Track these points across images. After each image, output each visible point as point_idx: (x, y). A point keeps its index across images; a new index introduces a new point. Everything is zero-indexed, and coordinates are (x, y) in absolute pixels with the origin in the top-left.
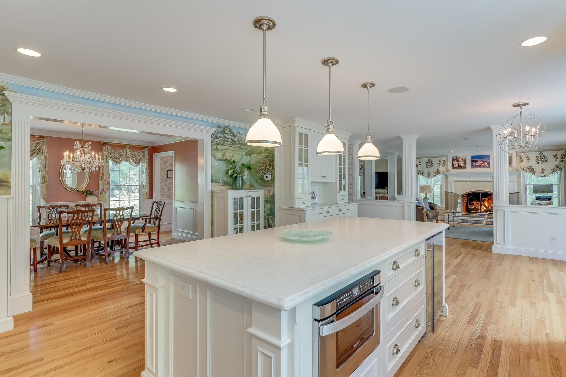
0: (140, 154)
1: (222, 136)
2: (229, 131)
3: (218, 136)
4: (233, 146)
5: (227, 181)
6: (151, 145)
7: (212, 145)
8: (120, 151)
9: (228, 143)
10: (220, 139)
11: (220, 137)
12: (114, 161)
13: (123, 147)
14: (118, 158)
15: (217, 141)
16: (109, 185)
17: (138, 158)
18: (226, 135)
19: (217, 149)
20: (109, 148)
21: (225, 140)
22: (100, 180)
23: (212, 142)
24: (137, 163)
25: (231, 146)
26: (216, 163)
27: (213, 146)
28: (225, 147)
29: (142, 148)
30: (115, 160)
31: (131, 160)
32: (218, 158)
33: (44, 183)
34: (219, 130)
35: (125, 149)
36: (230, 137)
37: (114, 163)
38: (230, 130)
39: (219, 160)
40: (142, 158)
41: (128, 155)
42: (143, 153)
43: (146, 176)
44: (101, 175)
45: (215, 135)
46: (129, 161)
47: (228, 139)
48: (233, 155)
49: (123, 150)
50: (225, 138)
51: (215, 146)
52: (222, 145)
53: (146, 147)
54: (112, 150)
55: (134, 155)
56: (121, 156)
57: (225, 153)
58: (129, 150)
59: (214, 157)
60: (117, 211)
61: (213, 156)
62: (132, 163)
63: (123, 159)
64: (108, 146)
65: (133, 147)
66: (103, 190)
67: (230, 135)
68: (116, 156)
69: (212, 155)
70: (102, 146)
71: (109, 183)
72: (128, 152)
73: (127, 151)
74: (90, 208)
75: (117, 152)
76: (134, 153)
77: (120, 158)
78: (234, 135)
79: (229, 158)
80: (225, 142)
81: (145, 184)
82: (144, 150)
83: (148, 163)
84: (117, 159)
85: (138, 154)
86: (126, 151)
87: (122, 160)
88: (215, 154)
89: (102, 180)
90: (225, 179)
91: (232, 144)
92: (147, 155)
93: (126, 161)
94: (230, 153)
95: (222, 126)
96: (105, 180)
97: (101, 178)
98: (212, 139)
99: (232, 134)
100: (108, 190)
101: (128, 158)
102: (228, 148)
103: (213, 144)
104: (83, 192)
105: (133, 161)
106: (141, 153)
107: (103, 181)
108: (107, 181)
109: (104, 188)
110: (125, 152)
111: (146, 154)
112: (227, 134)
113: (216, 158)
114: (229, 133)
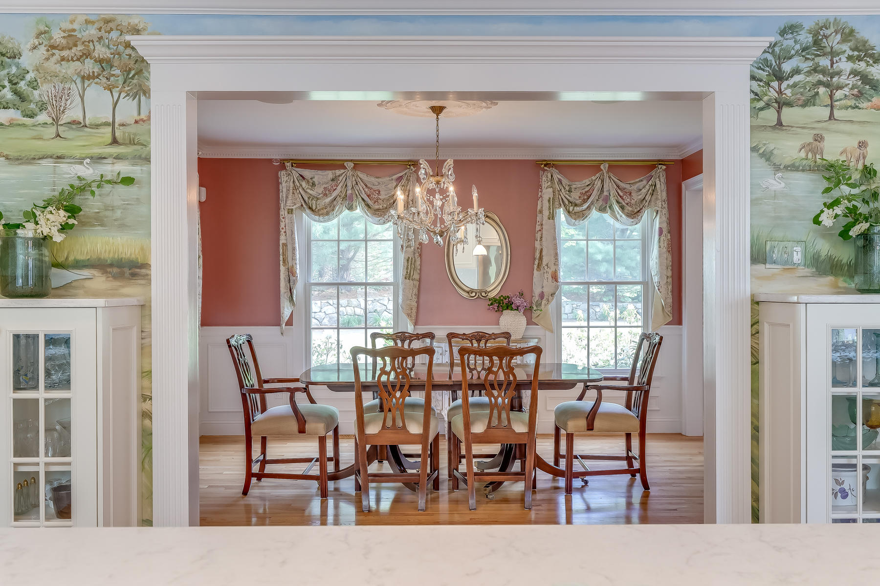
0: (639, 186)
1: (805, 66)
2: (844, 40)
3: (787, 67)
4: (865, 105)
5: (830, 258)
6: (675, 156)
7: (755, 112)
8: (584, 182)
9: (839, 94)
10: (797, 78)
11: (797, 71)
12: (569, 212)
13: (594, 167)
14: (578, 202)
15: (780, 92)
16: (556, 281)
17: (636, 197)
18: (824, 62)
19: (780, 123)
20: (557, 176)
21: (820, 83)
22: (535, 267)
23: (756, 97)
24: (634, 215)
25: (852, 102)
26: (775, 183)
27: (762, 114)
28: (820, 112)
29: (649, 166)
30: (571, 209)
31: (616, 207)
32: (788, 161)
33: (409, 277)
34: (791, 43)
35: (597, 175)
36: (845, 66)
37: (570, 218)
38: (848, 35)
39: (793, 168)
40: (647, 198)
41: (605, 193)
42: (650, 183)
43: (660, 255)
44: (537, 255)
45: (770, 66)
46: (611, 207)
47: (839, 73)
48: (862, 145)
49: (594, 178)
50: (824, 72)
51: (770, 115)
52: (804, 105)
53: (661, 162)
54: (565, 181)
55: (622, 189)
56: (586, 196)
57: (819, 138)
58: (610, 177)
59: (768, 160)
60: (495, 358)
61: (763, 155)
62: (618, 216)
63: (592, 203)
64: (554, 170)
65: (619, 168)
66: (542, 296)
67: (850, 58)
68: (575, 196)
69: (754, 149)
70: (541, 172)
71: (555, 277)
72: (607, 180)
73: (603, 181)
74: (482, 344)
75: (578, 184)
76: (622, 185)
77: (585, 201)
78: (872, 56)
79: (843, 158)
80: (822, 90)
81: (656, 279)
82: (653, 173)
83: (665, 211)
84: (576, 205)
85: (635, 187)
86: (600, 182)
87: (589, 208)
88: (771, 146)
89: (539, 266)
90: (824, 247)
91: (860, 95)
92: (664, 187)
93: (602, 210)
94: (850, 134)
95: (808, 25)
96: (546, 267)
97: (536, 262)
98: (755, 83)
99: (859, 51)
100: (553, 295)
101: (607, 199)
102: (837, 113)
103: (761, 104)
104: (493, 301)
105: (622, 208)
106: (645, 182)
107: (542, 272)
108: (550, 271)
109: (545, 290)
110: (598, 184)
111: (661, 187)
112: (833, 54)
113: (777, 161)
114: (845, 47)
